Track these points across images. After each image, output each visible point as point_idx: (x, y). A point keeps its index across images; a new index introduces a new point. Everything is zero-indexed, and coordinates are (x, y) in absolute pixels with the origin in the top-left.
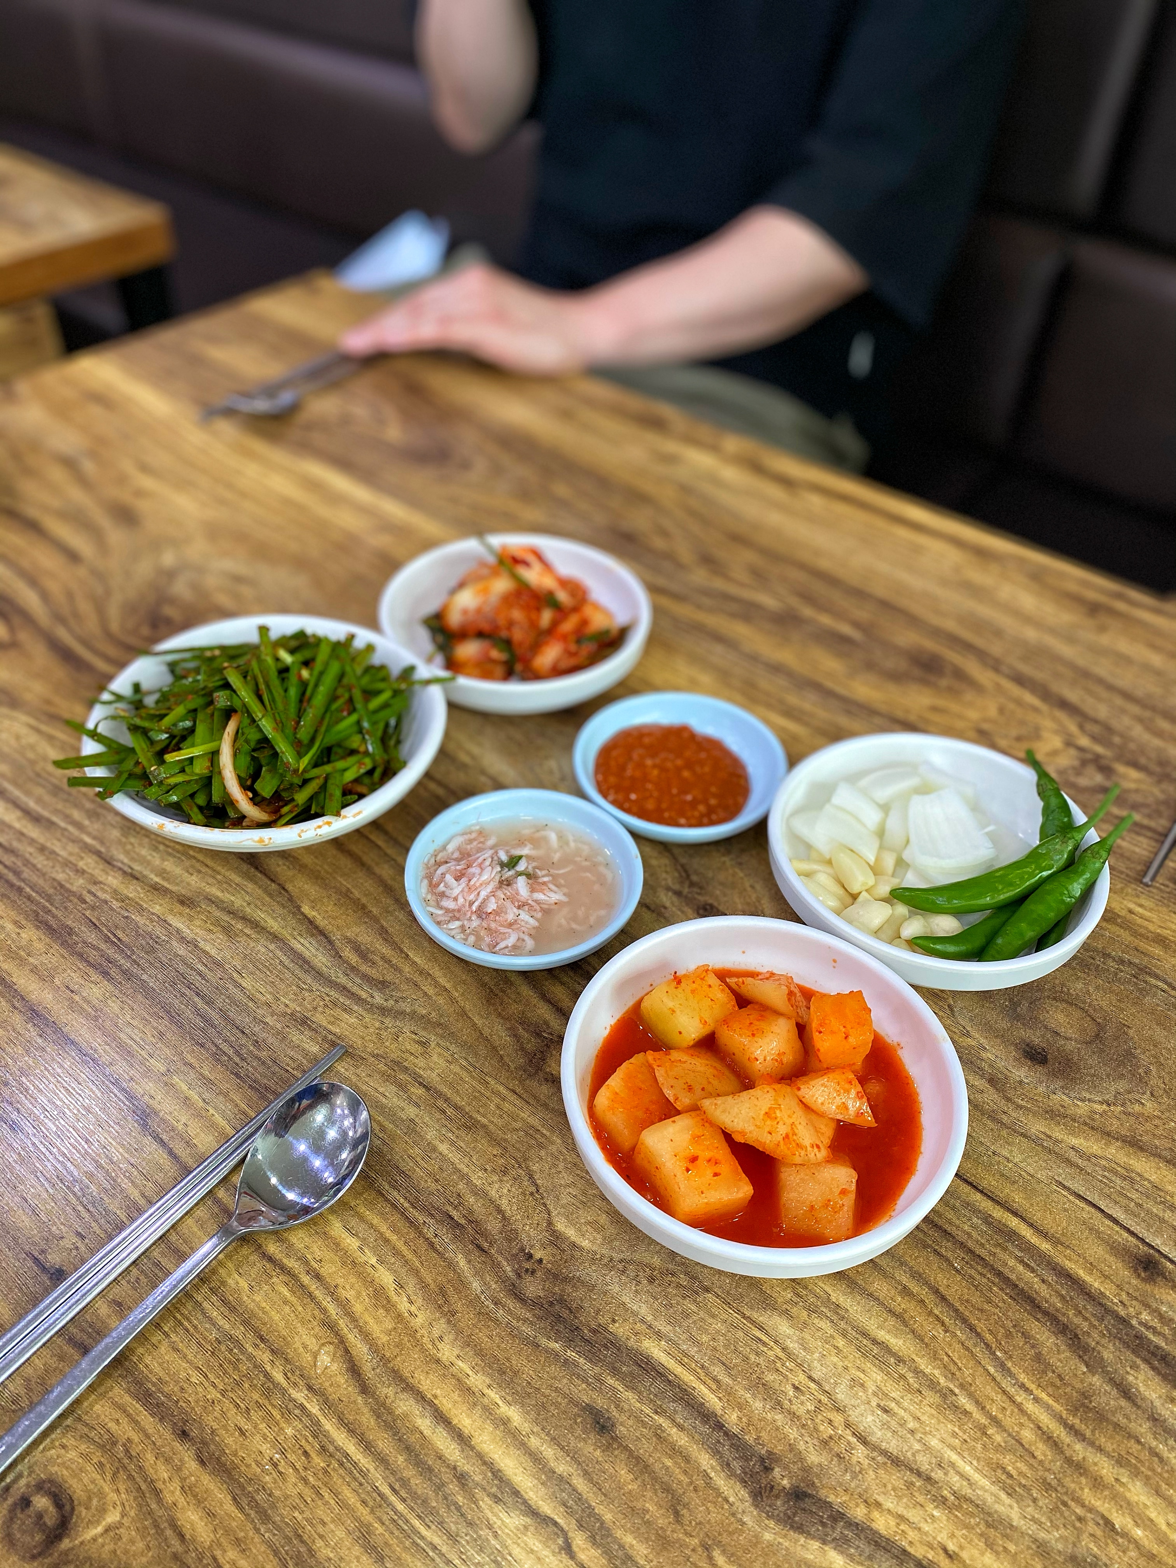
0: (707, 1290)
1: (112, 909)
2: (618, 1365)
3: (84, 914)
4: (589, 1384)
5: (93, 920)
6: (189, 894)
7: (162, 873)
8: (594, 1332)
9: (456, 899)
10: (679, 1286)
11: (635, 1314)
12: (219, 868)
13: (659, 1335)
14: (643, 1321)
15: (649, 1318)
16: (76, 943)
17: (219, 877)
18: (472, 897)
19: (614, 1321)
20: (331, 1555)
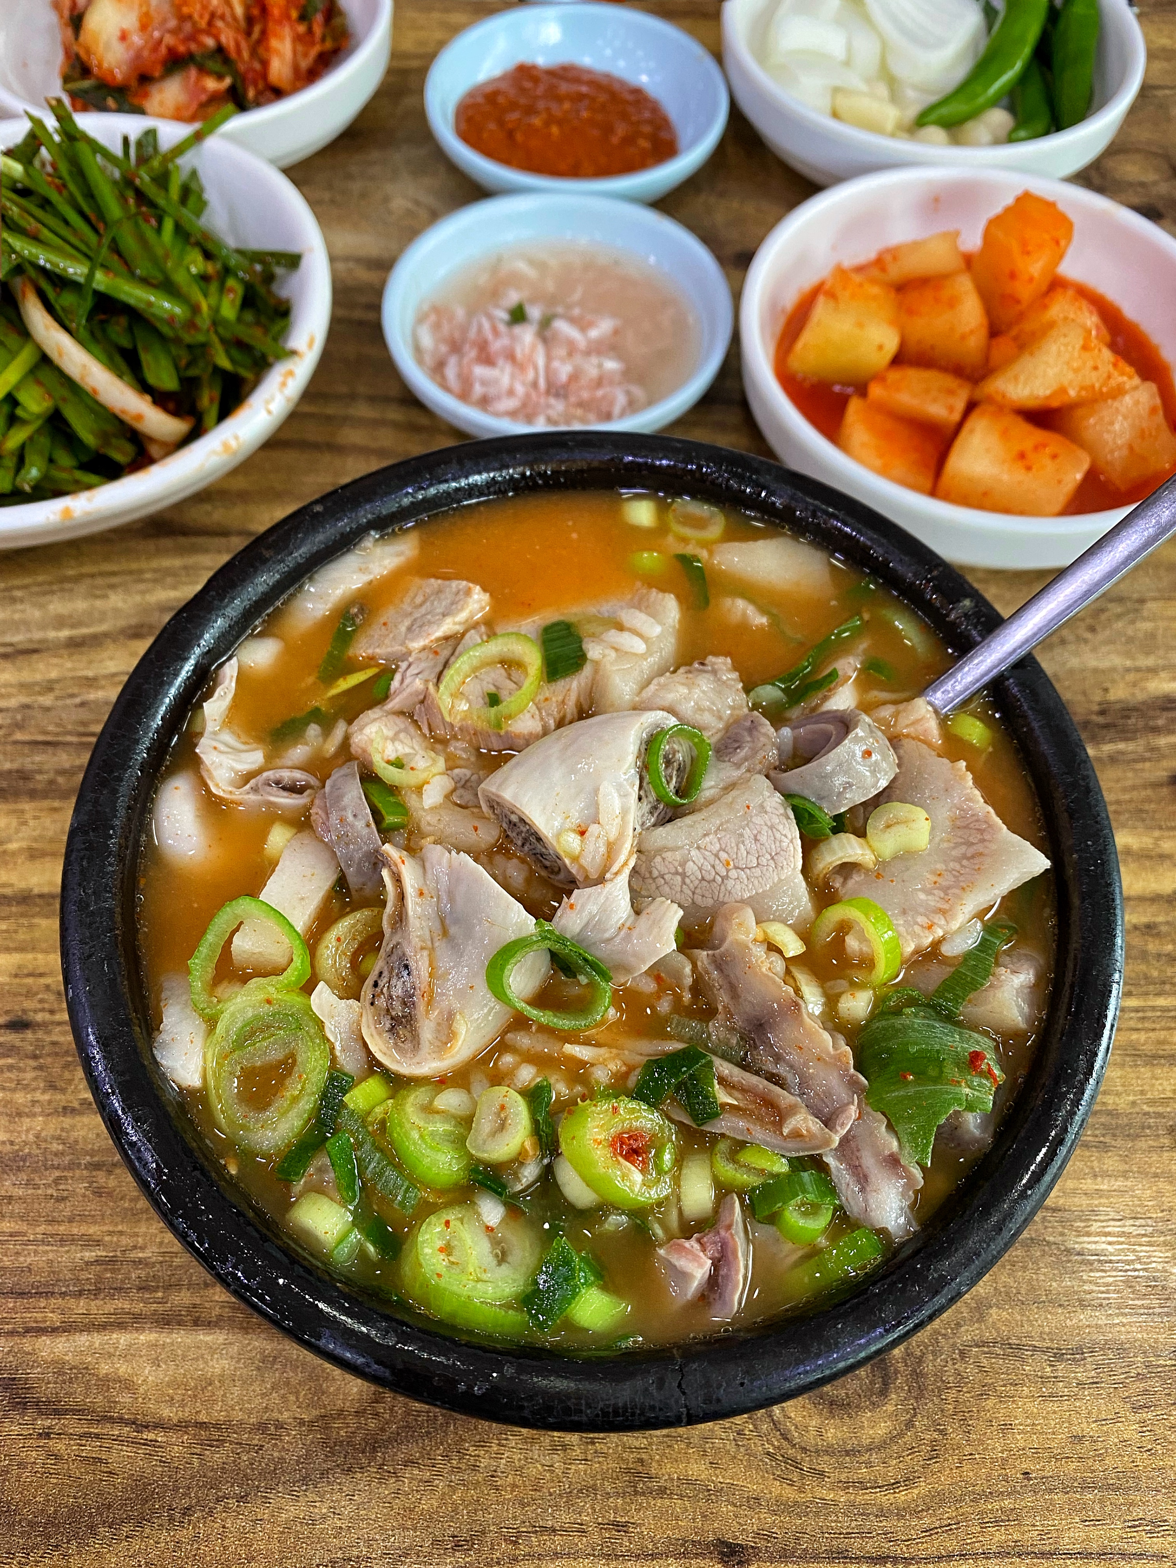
0: (1142, 601)
1: (47, 709)
2: (1151, 723)
3: (16, 742)
4: (1150, 760)
5: (40, 738)
6: (133, 621)
7: (60, 622)
8: (1102, 713)
9: (511, 393)
10: (1119, 616)
11: (1113, 669)
12: (134, 566)
13: (1153, 671)
14: (1128, 670)
15: (1128, 663)
16: (51, 782)
17: (148, 576)
18: (530, 375)
19: (1106, 690)
20: (1131, 1098)
